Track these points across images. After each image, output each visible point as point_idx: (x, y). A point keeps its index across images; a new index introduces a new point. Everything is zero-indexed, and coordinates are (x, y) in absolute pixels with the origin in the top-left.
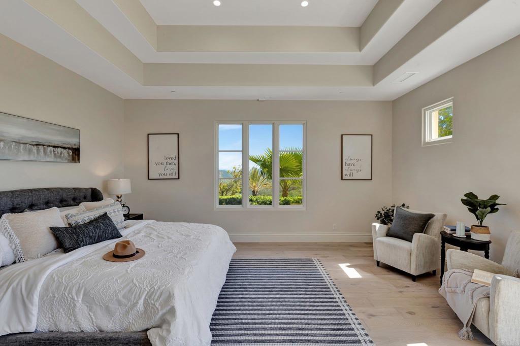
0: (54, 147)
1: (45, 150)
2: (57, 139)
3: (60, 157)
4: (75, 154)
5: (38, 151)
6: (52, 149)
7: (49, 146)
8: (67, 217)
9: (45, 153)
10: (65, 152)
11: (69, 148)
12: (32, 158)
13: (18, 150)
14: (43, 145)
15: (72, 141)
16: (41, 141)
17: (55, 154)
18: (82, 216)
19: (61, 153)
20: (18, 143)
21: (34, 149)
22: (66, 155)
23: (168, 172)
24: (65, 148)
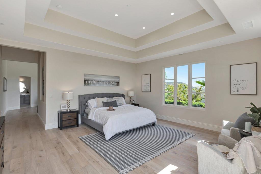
0: (112, 82)
1: (110, 83)
2: (113, 80)
3: (114, 85)
4: (118, 84)
5: (108, 83)
6: (112, 83)
7: (111, 82)
8: (108, 100)
9: (110, 84)
10: (115, 83)
11: (116, 82)
12: (107, 85)
13: (104, 83)
14: (109, 82)
15: (117, 80)
16: (109, 81)
17: (112, 84)
18: (110, 100)
19: (114, 84)
20: (104, 82)
21: (107, 83)
22: (115, 84)
23: (147, 89)
24: (115, 82)
